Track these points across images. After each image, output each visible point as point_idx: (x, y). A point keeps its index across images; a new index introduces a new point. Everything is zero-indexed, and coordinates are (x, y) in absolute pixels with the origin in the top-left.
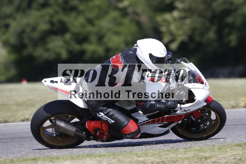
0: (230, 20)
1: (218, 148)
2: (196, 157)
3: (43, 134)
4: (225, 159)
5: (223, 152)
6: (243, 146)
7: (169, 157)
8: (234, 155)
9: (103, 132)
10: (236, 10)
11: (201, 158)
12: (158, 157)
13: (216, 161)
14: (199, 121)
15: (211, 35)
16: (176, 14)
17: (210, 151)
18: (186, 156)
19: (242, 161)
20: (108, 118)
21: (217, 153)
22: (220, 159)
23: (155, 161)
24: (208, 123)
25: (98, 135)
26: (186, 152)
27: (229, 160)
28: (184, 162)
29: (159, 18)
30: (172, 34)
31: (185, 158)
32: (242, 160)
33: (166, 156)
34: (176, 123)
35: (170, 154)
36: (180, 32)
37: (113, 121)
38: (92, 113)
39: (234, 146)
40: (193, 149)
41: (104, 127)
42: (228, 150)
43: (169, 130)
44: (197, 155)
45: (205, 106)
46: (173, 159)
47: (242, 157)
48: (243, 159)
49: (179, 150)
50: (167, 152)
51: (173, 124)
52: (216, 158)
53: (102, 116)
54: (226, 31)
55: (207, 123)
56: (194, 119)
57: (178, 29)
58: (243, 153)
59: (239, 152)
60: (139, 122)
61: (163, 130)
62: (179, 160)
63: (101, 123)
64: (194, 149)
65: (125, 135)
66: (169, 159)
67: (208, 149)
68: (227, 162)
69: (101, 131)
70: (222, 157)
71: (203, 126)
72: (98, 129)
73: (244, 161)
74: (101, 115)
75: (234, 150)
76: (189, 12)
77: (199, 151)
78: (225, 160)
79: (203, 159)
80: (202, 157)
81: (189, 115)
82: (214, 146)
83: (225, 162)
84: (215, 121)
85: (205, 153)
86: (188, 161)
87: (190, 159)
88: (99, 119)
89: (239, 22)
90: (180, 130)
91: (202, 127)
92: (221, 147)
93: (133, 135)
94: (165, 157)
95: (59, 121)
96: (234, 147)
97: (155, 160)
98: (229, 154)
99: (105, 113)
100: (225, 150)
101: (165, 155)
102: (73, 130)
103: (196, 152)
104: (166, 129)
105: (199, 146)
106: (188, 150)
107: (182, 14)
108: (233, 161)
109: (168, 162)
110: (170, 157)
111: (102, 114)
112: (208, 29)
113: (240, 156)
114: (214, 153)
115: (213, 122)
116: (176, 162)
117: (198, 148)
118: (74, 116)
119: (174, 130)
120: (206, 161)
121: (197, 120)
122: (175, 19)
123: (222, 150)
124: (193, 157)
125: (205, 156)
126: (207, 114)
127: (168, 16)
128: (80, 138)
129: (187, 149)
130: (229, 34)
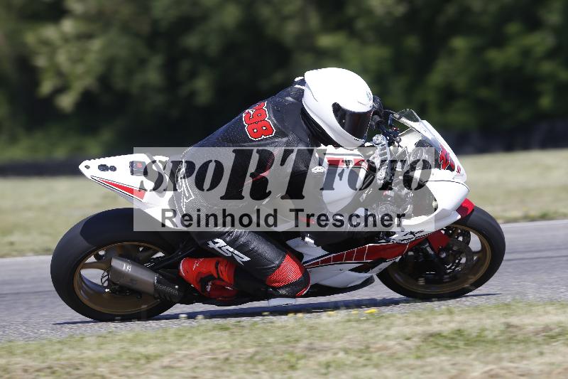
0: (192, 41)
1: (176, 334)
2: (125, 357)
3: (81, 288)
4: (192, 359)
5: (185, 343)
6: (232, 331)
7: (63, 357)
8: (212, 350)
9: (222, 283)
10: (205, 17)
11: (138, 359)
12: (38, 356)
13: (172, 364)
14: (444, 255)
15: (152, 76)
16: (68, 26)
17: (158, 341)
18: (102, 354)
19: (230, 363)
20: (236, 252)
21: (173, 347)
22: (180, 361)
23: (31, 367)
24: (464, 260)
25: (209, 290)
26: (102, 344)
27: (201, 361)
28: (100, 367)
29: (30, 38)
30: (59, 73)
31: (100, 358)
32: (230, 361)
33: (58, 355)
34: (391, 262)
35: (65, 349)
36: (80, 69)
37: (246, 259)
38: (196, 240)
39: (210, 331)
40: (118, 338)
41: (225, 273)
42: (198, 338)
43: (372, 277)
44: (127, 352)
45: (457, 222)
46: (74, 362)
47: (231, 355)
48: (233, 359)
49: (85, 339)
50: (58, 346)
51: (383, 264)
52: (173, 357)
53: (220, 248)
54: (185, 66)
55: (461, 259)
56: (431, 252)
57: (75, 61)
58: (233, 346)
59: (223, 343)
60: (304, 261)
61: (360, 278)
62: (86, 363)
63: (217, 264)
64: (120, 337)
65: (275, 289)
66: (63, 362)
67: (153, 338)
68: (196, 367)
69: (217, 282)
70: (185, 356)
71: (451, 266)
72: (210, 277)
73: (234, 365)
74: (217, 245)
75: (212, 338)
76: (98, 21)
77: (133, 341)
78: (193, 362)
79: (142, 361)
80: (139, 356)
81: (420, 243)
82: (165, 330)
83: (193, 366)
84: (480, 254)
85: (145, 346)
86: (106, 364)
87: (113, 361)
88: (214, 254)
89: (214, 46)
90: (398, 277)
91: (450, 268)
92: (181, 333)
93: (294, 290)
94: (54, 357)
95: (119, 259)
96: (210, 333)
97: (31, 363)
98: (201, 347)
99: (228, 239)
100: (191, 338)
101: (53, 352)
102: (152, 281)
103: (125, 345)
104: (367, 275)
105: (132, 330)
106: (108, 339)
107: (83, 27)
108: (211, 364)
109: (62, 368)
110: (66, 356)
111: (221, 242)
112: (142, 62)
113: (226, 352)
114: (167, 347)
115: (475, 258)
116: (80, 367)
117: (130, 335)
118: (156, 248)
119: (385, 278)
120: (148, 365)
121: (438, 254)
122: (66, 39)
123: (184, 340)
124: (120, 355)
125: (146, 353)
126: (461, 239)
127: (50, 32)
128: (168, 298)
129: (105, 337)
130: (193, 75)
